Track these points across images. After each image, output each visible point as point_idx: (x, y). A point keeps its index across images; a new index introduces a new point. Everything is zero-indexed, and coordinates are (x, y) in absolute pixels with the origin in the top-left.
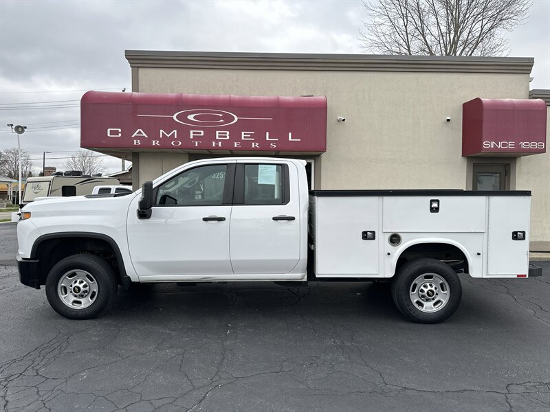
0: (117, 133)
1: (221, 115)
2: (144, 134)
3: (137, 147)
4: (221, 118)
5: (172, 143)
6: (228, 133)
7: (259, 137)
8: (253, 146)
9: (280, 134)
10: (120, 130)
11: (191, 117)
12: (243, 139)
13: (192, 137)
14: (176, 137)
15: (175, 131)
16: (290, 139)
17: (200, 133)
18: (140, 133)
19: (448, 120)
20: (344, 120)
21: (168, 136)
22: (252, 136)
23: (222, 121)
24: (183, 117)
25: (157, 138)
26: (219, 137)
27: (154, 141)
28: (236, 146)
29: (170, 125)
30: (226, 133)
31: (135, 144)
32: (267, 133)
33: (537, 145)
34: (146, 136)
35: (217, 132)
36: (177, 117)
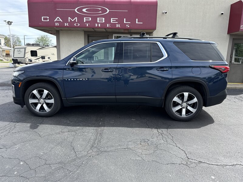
0: (47, 19)
1: (100, 9)
2: (61, 20)
3: (57, 27)
5: (75, 25)
6: (104, 19)
7: (120, 21)
8: (117, 27)
10: (48, 18)
11: (84, 10)
12: (112, 22)
13: (85, 21)
14: (77, 21)
15: (76, 18)
16: (137, 23)
17: (89, 19)
18: (58, 19)
19: (222, 14)
20: (166, 13)
21: (73, 21)
22: (117, 21)
23: (100, 12)
24: (80, 10)
25: (68, 22)
26: (99, 21)
27: (65, 24)
28: (108, 26)
29: (73, 15)
30: (103, 19)
31: (56, 25)
32: (125, 19)
34: (62, 21)
35: (98, 18)
36: (77, 10)
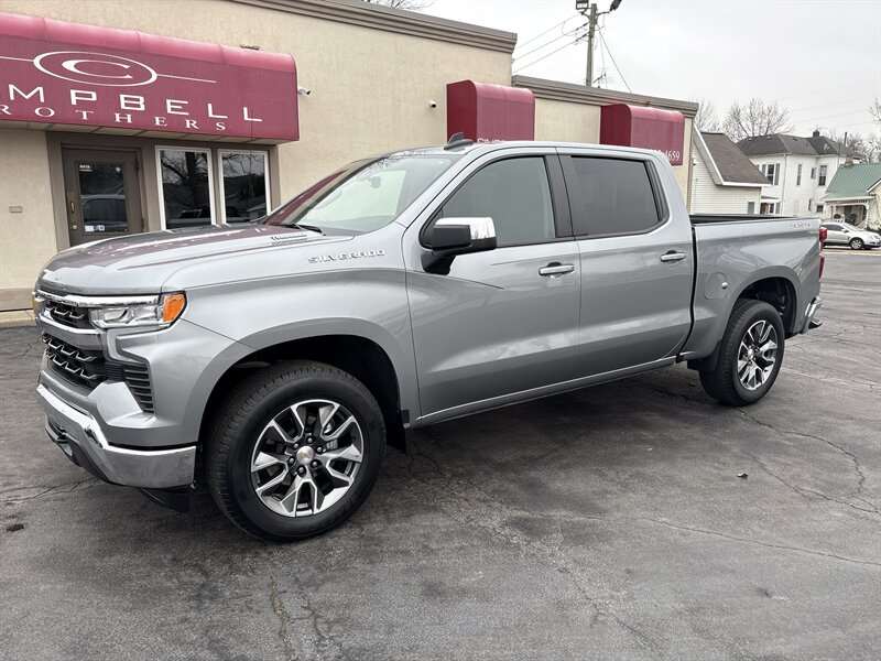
1: (126, 67)
4: (125, 72)
5: (37, 111)
6: (142, 99)
7: (197, 112)
8: (188, 126)
9: (229, 107)
11: (69, 65)
12: (169, 111)
13: (74, 102)
14: (42, 100)
15: (40, 89)
16: (246, 118)
17: (90, 96)
21: (27, 97)
22: (185, 108)
23: (128, 77)
24: (53, 64)
25: (8, 102)
28: (158, 123)
29: (29, 78)
30: (138, 100)
32: (210, 106)
35: (122, 97)
36: (41, 62)
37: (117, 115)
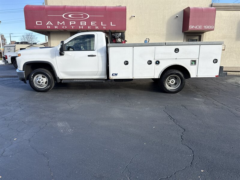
0: (40, 23)
1: (82, 15)
2: (51, 24)
4: (82, 16)
5: (63, 27)
6: (85, 22)
7: (98, 24)
8: (96, 28)
9: (107, 23)
10: (41, 22)
11: (70, 16)
12: (92, 25)
13: (71, 25)
14: (64, 24)
15: (64, 22)
16: (111, 25)
17: (74, 23)
18: (49, 23)
19: (177, 17)
20: (134, 17)
21: (61, 24)
22: (95, 24)
23: (83, 17)
24: (66, 16)
25: (57, 26)
26: (82, 24)
27: (55, 27)
28: (89, 28)
29: (61, 20)
31: (48, 28)
32: (102, 22)
33: (211, 27)
35: (81, 22)
36: (64, 16)
37: (80, 27)
